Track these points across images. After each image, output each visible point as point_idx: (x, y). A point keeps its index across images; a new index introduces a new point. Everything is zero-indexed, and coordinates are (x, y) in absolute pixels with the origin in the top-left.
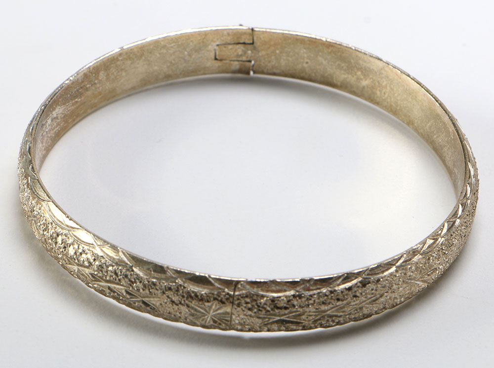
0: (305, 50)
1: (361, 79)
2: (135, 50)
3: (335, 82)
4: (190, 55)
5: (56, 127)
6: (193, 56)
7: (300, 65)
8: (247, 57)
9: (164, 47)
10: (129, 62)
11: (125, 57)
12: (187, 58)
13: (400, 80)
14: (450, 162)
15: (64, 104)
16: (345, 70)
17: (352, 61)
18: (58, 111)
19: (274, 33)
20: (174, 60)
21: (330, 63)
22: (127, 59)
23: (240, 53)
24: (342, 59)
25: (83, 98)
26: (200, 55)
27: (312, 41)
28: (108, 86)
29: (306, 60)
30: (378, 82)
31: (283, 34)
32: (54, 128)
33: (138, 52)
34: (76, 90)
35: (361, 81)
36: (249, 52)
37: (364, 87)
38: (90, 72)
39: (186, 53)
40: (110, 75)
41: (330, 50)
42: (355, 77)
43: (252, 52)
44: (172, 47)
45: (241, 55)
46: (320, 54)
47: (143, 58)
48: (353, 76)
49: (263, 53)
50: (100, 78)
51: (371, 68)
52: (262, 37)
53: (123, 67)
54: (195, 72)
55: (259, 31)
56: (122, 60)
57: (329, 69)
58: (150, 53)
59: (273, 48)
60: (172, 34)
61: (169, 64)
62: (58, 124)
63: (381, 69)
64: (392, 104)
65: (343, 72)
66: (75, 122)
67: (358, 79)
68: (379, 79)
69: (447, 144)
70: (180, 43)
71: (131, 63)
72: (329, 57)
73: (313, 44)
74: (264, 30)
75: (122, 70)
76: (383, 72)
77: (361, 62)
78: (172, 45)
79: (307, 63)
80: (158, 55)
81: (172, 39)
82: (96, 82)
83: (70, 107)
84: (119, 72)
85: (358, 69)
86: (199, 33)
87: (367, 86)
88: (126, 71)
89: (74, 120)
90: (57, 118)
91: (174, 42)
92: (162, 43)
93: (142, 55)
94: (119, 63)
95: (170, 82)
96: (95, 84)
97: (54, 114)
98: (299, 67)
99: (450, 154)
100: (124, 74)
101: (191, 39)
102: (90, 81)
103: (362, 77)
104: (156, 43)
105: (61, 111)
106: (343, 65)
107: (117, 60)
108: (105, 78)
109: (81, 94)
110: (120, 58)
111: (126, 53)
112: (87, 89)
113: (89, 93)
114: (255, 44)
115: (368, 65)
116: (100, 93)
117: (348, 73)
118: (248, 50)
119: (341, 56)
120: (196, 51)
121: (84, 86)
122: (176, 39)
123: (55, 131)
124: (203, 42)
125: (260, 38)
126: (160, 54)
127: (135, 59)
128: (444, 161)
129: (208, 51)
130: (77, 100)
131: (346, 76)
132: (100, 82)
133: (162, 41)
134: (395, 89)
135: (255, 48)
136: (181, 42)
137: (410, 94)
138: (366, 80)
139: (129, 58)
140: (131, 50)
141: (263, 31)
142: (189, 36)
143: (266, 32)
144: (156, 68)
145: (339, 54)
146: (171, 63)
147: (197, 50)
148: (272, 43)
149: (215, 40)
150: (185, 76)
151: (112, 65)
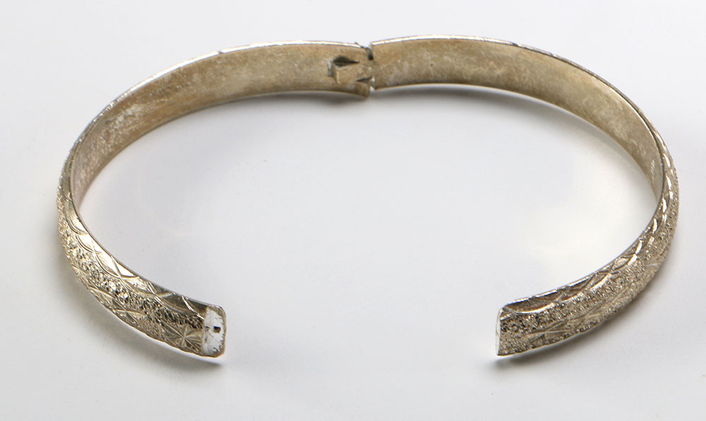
0: (428, 53)
1: (495, 69)
2: (237, 55)
3: (464, 77)
4: (301, 68)
5: (132, 125)
6: (305, 70)
7: (425, 69)
8: (368, 74)
9: (271, 56)
10: (229, 67)
11: (225, 61)
12: (298, 70)
13: (542, 62)
14: (622, 135)
15: (143, 103)
16: (475, 64)
17: (483, 53)
18: (135, 109)
19: (393, 43)
20: (283, 71)
21: (457, 60)
22: (227, 64)
23: (360, 72)
24: (471, 52)
25: (171, 99)
26: (312, 70)
27: (435, 42)
28: (205, 89)
29: (430, 62)
30: (516, 68)
31: (403, 42)
32: (129, 126)
33: (240, 57)
34: (160, 89)
35: (495, 71)
36: (370, 68)
37: (499, 77)
38: (180, 72)
39: (296, 65)
40: (207, 78)
41: (456, 47)
42: (487, 68)
43: (372, 67)
44: (280, 57)
45: (362, 74)
46: (446, 53)
47: (247, 64)
48: (485, 68)
49: (384, 66)
50: (194, 80)
51: (506, 55)
52: (381, 50)
53: (223, 72)
54: (307, 87)
55: (378, 45)
56: (221, 64)
57: (456, 66)
58: (255, 60)
59: (393, 59)
60: (280, 43)
61: (278, 75)
62: (135, 123)
63: (518, 54)
64: (535, 86)
65: (472, 66)
66: (162, 122)
67: (492, 69)
68: (516, 65)
69: (614, 117)
70: (289, 54)
71: (233, 69)
72: (455, 55)
73: (436, 45)
74: (383, 42)
75: (221, 74)
76: (520, 56)
77: (493, 52)
78: (280, 55)
79: (432, 65)
80: (264, 63)
81: (280, 49)
82: (189, 83)
83: (153, 106)
84: (217, 76)
85: (490, 60)
86: (310, 46)
87: (503, 75)
88: (226, 76)
89: (159, 120)
90: (133, 116)
91: (282, 52)
92: (269, 52)
93: (245, 62)
94: (217, 67)
95: (279, 93)
96: (188, 85)
97: (129, 112)
98: (424, 72)
99: (620, 126)
100: (224, 79)
101: (302, 52)
102: (181, 82)
103: (495, 67)
104: (262, 52)
105: (139, 109)
106: (472, 59)
107: (215, 63)
108: (200, 81)
109: (168, 95)
110: (219, 62)
111: (226, 58)
112: (176, 90)
113: (180, 94)
114: (375, 59)
115: (502, 53)
116: (194, 96)
117: (479, 66)
118: (368, 66)
119: (469, 50)
120: (307, 65)
121: (173, 86)
122: (284, 49)
123: (130, 129)
124: (315, 56)
125: (380, 52)
126: (266, 62)
127: (237, 66)
128: (612, 135)
129: (320, 66)
130: (162, 100)
131: (476, 70)
132: (193, 84)
133: (269, 49)
134: (537, 71)
135: (375, 63)
136: (290, 52)
137: (556, 73)
138: (500, 69)
139: (231, 63)
140: (232, 55)
141: (382, 44)
142: (298, 48)
143: (385, 44)
144: (262, 77)
145: (467, 48)
146: (280, 74)
147: (310, 64)
148: (393, 53)
149: (328, 55)
150: (296, 89)
151: (209, 68)
